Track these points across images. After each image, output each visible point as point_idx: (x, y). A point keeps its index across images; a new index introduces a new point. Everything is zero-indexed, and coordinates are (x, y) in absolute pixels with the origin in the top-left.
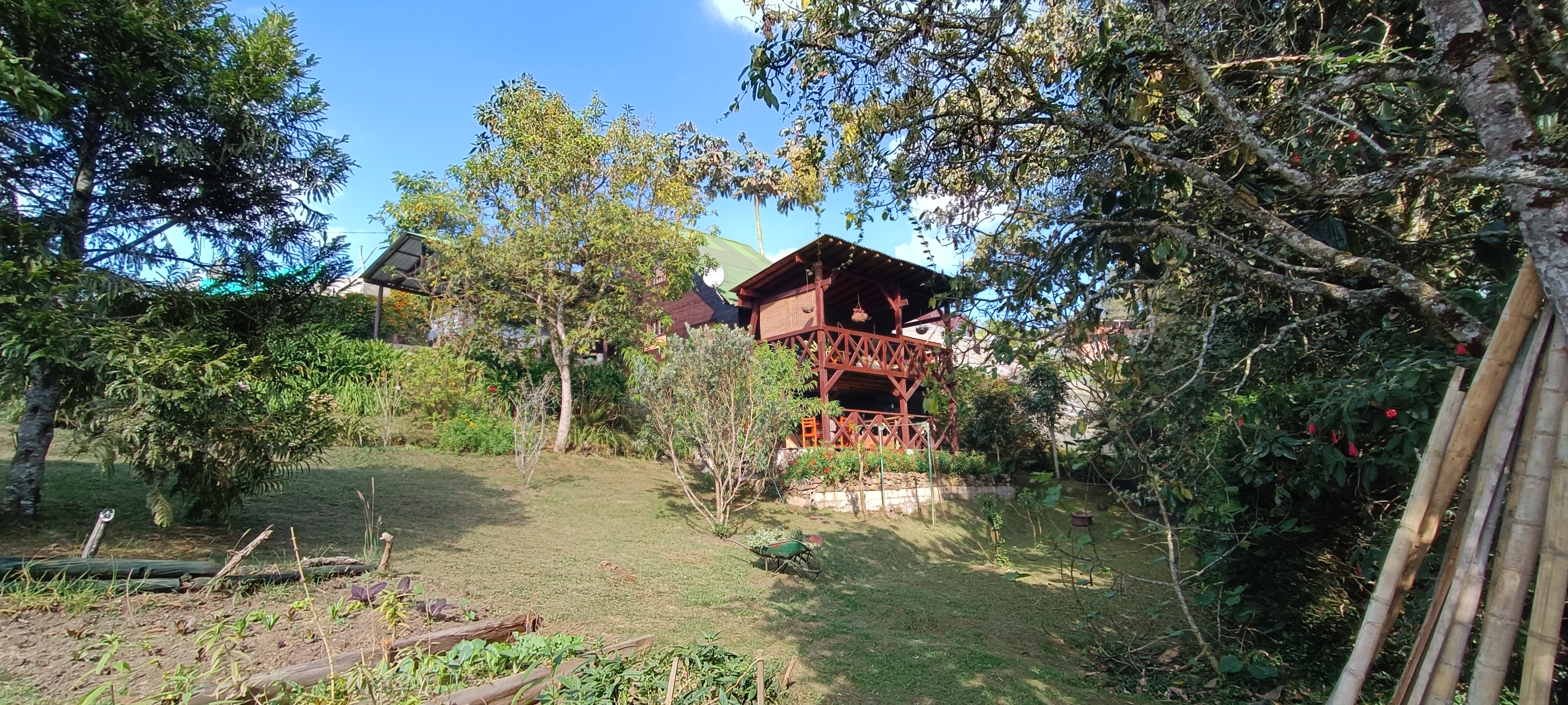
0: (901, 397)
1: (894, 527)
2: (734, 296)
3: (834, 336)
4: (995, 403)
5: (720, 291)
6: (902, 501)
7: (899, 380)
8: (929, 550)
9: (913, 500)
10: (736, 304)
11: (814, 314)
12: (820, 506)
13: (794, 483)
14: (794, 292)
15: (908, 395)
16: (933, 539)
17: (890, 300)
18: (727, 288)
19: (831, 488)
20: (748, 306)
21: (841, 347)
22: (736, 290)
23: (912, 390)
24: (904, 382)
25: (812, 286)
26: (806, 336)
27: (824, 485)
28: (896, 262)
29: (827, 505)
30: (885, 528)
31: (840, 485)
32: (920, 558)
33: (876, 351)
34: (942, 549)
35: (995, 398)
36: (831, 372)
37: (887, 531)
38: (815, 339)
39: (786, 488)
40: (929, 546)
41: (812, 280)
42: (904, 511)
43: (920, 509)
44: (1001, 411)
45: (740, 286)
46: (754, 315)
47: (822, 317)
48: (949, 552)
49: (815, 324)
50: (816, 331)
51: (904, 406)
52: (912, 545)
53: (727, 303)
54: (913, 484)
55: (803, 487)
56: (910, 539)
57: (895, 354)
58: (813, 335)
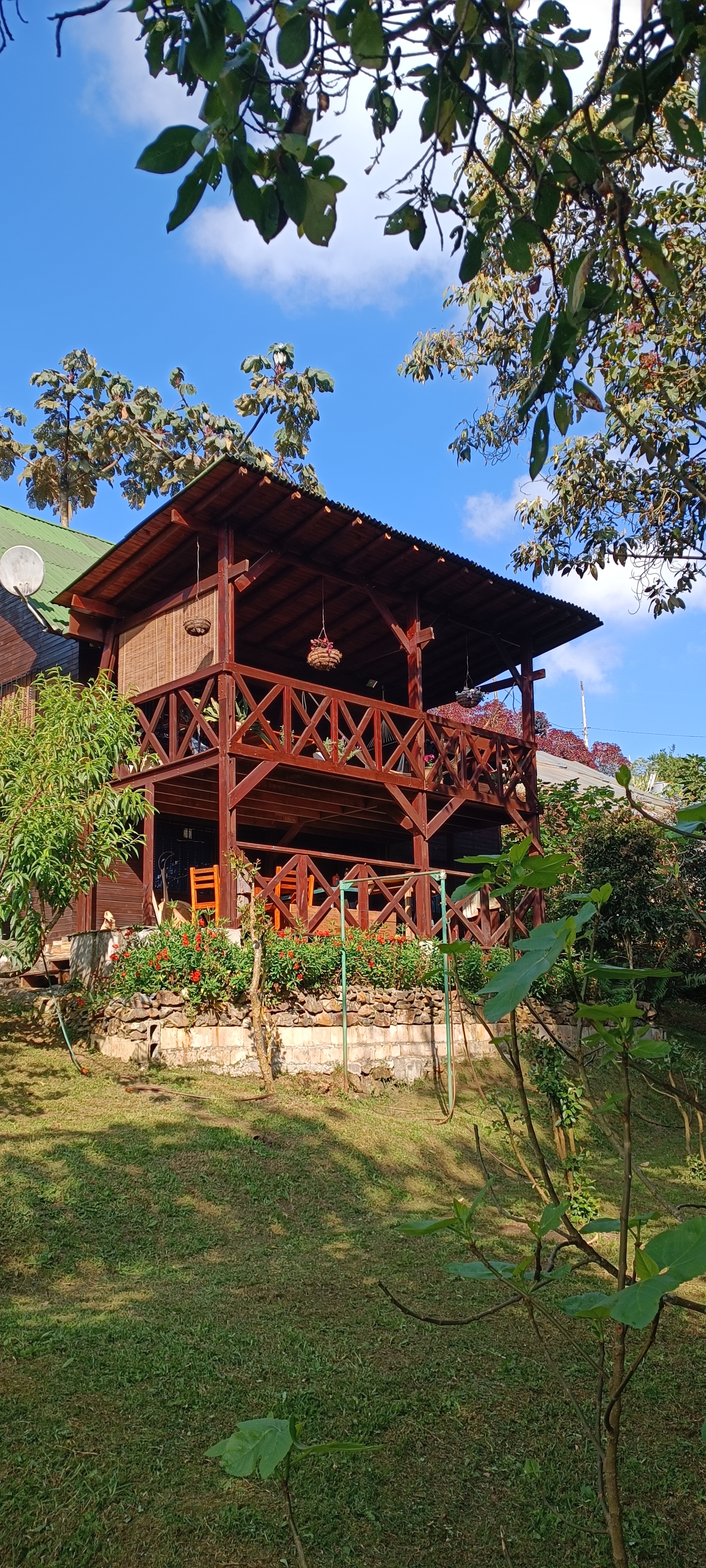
0: (416, 830)
1: (335, 1113)
2: (63, 613)
3: (259, 689)
4: (624, 851)
5: (37, 605)
6: (396, 1052)
7: (411, 794)
8: (410, 1172)
9: (425, 1050)
10: (66, 630)
11: (212, 639)
12: (173, 1060)
13: (113, 1004)
14: (179, 599)
15: (430, 827)
16: (433, 1142)
17: (396, 629)
18: (46, 598)
19: (210, 1017)
20: (94, 635)
21: (274, 713)
22: (62, 600)
23: (442, 817)
24: (422, 800)
25: (210, 582)
26: (195, 687)
27: (190, 1009)
28: (404, 541)
29: (193, 1057)
30: (306, 1113)
31: (234, 1011)
32: (376, 1196)
33: (359, 730)
34: (454, 1169)
35: (624, 843)
36: (244, 766)
37: (311, 1125)
38: (214, 694)
39: (98, 1017)
40: (414, 1161)
41: (210, 569)
42: (398, 1074)
43: (437, 1071)
44: (635, 868)
45: (70, 589)
46: (106, 653)
47: (230, 646)
48: (471, 1175)
49: (215, 660)
50: (215, 676)
51: (422, 850)
52: (365, 1159)
53: (51, 630)
54: (425, 1015)
55: (132, 1013)
56: (363, 1145)
57: (403, 741)
58: (210, 682)
